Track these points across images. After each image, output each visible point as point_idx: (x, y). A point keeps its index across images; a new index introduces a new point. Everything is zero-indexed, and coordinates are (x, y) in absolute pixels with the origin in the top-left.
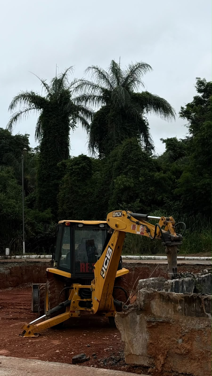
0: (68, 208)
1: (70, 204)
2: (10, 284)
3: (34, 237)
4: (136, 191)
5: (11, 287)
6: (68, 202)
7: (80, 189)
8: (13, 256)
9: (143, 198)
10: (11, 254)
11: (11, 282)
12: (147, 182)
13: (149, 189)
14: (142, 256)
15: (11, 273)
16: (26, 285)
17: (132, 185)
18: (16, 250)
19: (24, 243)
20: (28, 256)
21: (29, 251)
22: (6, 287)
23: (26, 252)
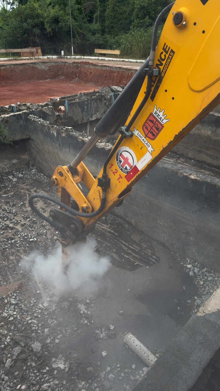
0: (111, 22)
1: (112, 20)
2: (49, 76)
3: (85, 43)
4: (149, 10)
5: (50, 78)
6: (111, 18)
7: (119, 8)
8: (65, 57)
9: (153, 16)
10: (64, 55)
11: (50, 76)
12: (157, 3)
13: (157, 8)
14: (137, 60)
15: (49, 69)
16: (60, 78)
17: (146, 5)
18: (68, 52)
19: (72, 47)
20: (75, 57)
21: (76, 53)
22: (46, 78)
23: (74, 53)
